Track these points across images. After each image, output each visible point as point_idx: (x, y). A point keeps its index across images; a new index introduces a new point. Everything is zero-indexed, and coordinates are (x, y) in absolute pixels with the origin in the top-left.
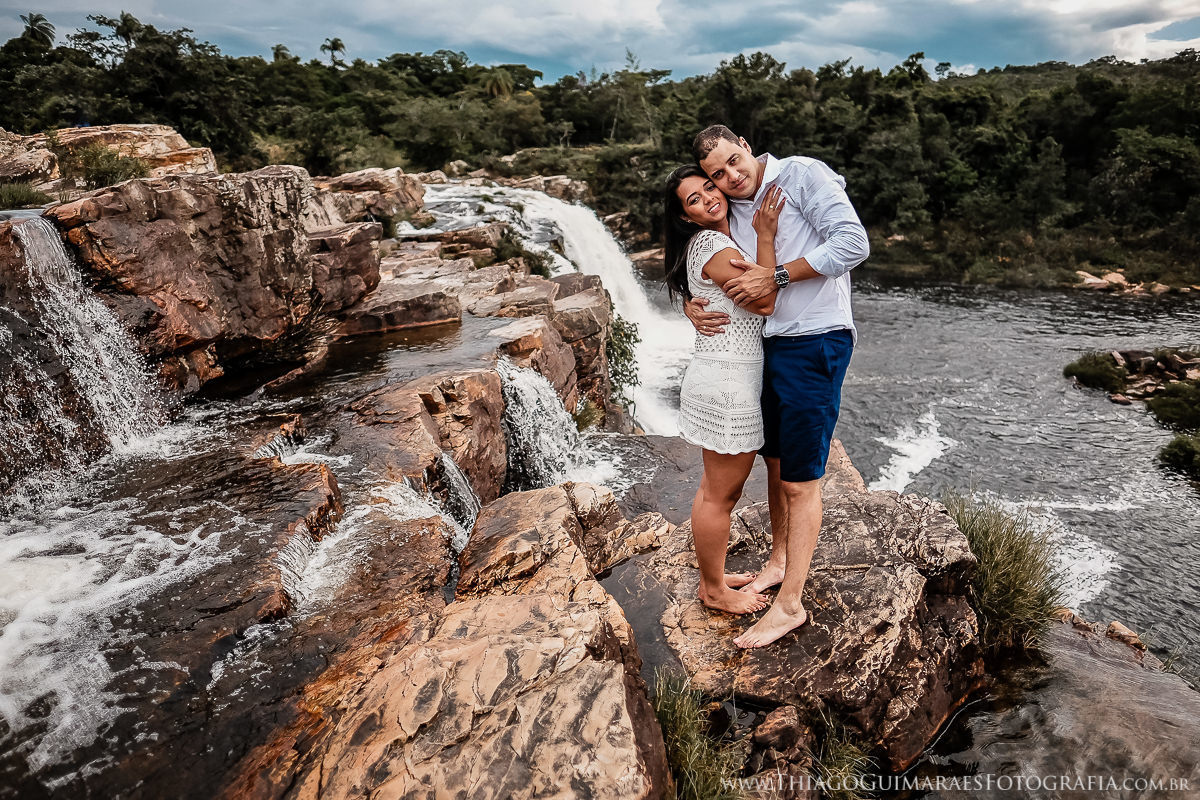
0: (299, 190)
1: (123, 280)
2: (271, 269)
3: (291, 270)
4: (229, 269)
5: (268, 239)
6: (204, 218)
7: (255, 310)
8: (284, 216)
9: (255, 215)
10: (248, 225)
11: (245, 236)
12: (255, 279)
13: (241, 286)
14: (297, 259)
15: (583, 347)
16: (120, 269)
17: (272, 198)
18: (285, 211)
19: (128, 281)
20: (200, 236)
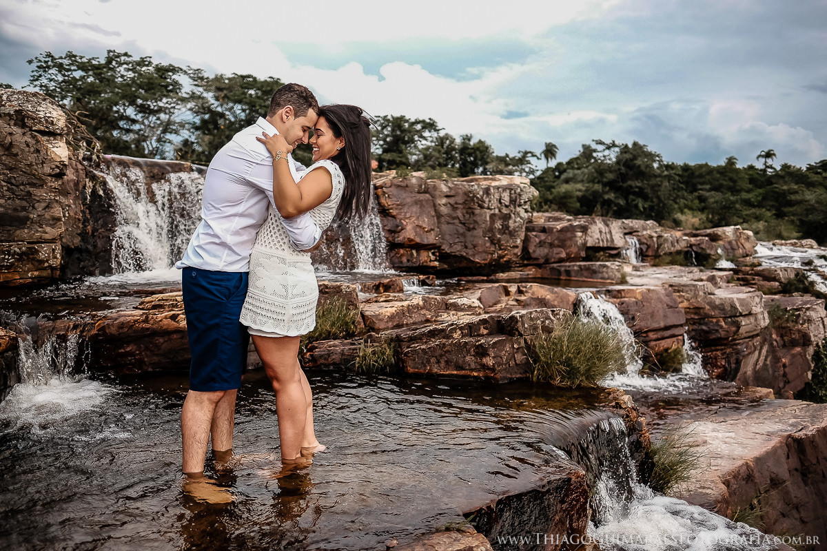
0: (520, 195)
1: (391, 211)
2: (491, 230)
3: (504, 233)
4: (464, 224)
5: (493, 216)
6: (453, 198)
7: (475, 247)
8: (506, 206)
9: (487, 202)
10: (482, 207)
11: (478, 211)
12: (479, 232)
13: (469, 234)
14: (510, 229)
15: (723, 324)
16: (390, 207)
17: (501, 196)
18: (507, 204)
19: (394, 212)
20: (449, 205)
